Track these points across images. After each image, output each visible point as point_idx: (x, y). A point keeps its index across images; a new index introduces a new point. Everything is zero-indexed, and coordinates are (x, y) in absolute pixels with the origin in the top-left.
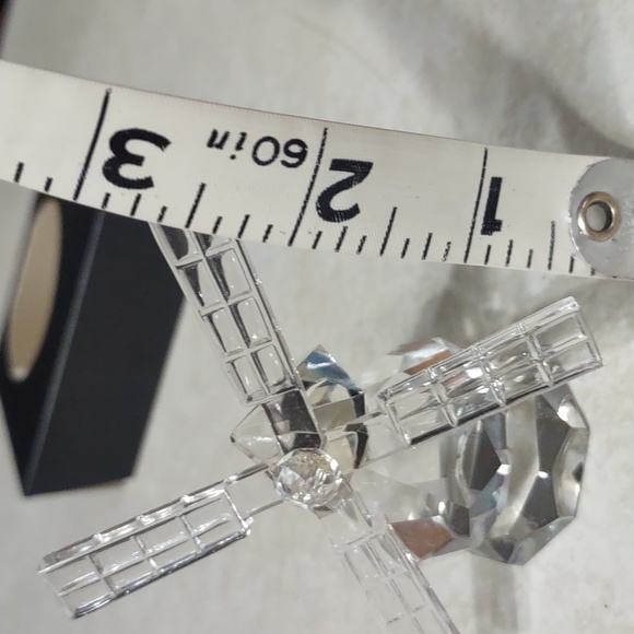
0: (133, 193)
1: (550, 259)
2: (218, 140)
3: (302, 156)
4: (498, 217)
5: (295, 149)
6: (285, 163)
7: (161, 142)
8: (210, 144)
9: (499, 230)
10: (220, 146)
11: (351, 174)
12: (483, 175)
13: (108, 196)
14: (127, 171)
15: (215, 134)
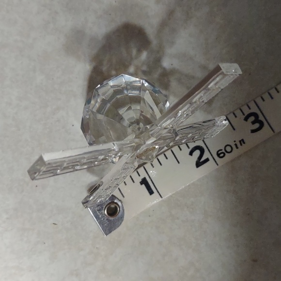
0: (246, 115)
2: (242, 142)
3: (218, 155)
4: (143, 185)
5: (222, 155)
6: (221, 150)
7: (253, 131)
8: (243, 140)
10: (240, 141)
11: (201, 161)
13: (250, 109)
14: (252, 118)
15: (244, 143)
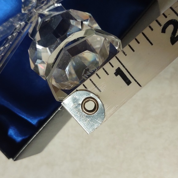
1: (92, 82)
4: (119, 76)
9: (115, 74)
12: (135, 80)
